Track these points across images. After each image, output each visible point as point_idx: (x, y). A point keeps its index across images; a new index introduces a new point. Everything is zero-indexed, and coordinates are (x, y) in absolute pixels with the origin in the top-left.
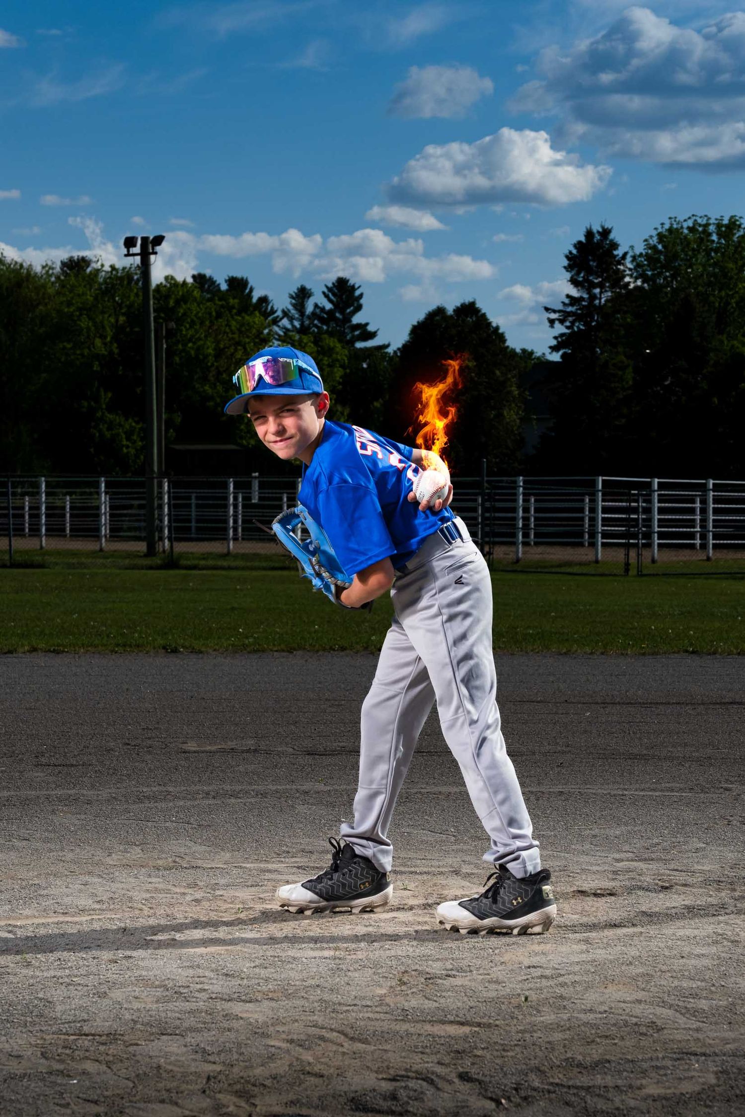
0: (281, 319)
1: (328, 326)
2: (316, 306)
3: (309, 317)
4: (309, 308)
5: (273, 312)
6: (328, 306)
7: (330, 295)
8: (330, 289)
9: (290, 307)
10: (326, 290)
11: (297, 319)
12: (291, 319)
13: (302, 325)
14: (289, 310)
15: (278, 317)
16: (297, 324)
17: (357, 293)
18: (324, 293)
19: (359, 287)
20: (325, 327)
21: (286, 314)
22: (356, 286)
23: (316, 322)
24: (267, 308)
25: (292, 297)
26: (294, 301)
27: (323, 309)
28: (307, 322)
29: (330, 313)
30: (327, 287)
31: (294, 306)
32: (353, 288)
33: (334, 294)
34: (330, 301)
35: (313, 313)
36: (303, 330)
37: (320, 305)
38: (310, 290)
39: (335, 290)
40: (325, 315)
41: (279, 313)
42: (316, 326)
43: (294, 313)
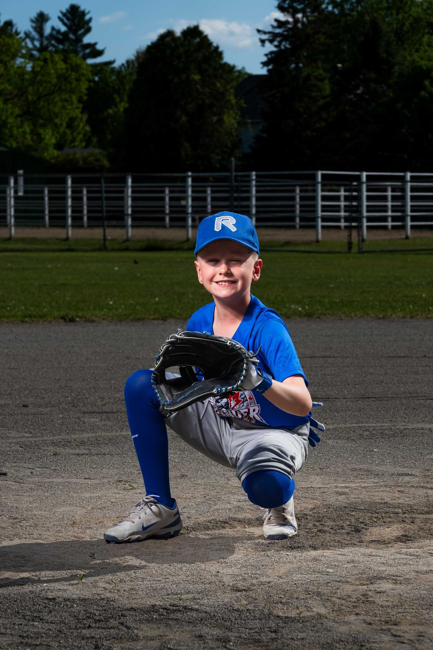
0: (24, 40)
1: (64, 45)
2: (53, 28)
3: (47, 38)
4: (47, 31)
5: (17, 33)
6: (63, 29)
7: (65, 20)
8: (64, 15)
9: (31, 30)
10: (60, 15)
11: (37, 40)
12: (32, 40)
13: (41, 44)
14: (30, 32)
15: (21, 38)
16: (37, 44)
17: (87, 17)
18: (59, 18)
19: (89, 12)
20: (61, 47)
21: (27, 35)
22: (86, 11)
23: (53, 42)
24: (12, 30)
25: (32, 21)
26: (34, 25)
27: (58, 32)
28: (45, 42)
29: (65, 34)
30: (62, 12)
31: (35, 29)
32: (83, 14)
33: (68, 19)
34: (65, 24)
35: (51, 35)
36: (42, 49)
37: (56, 28)
38: (48, 15)
39: (69, 15)
40: (61, 37)
41: (22, 35)
42: (53, 46)
43: (34, 34)
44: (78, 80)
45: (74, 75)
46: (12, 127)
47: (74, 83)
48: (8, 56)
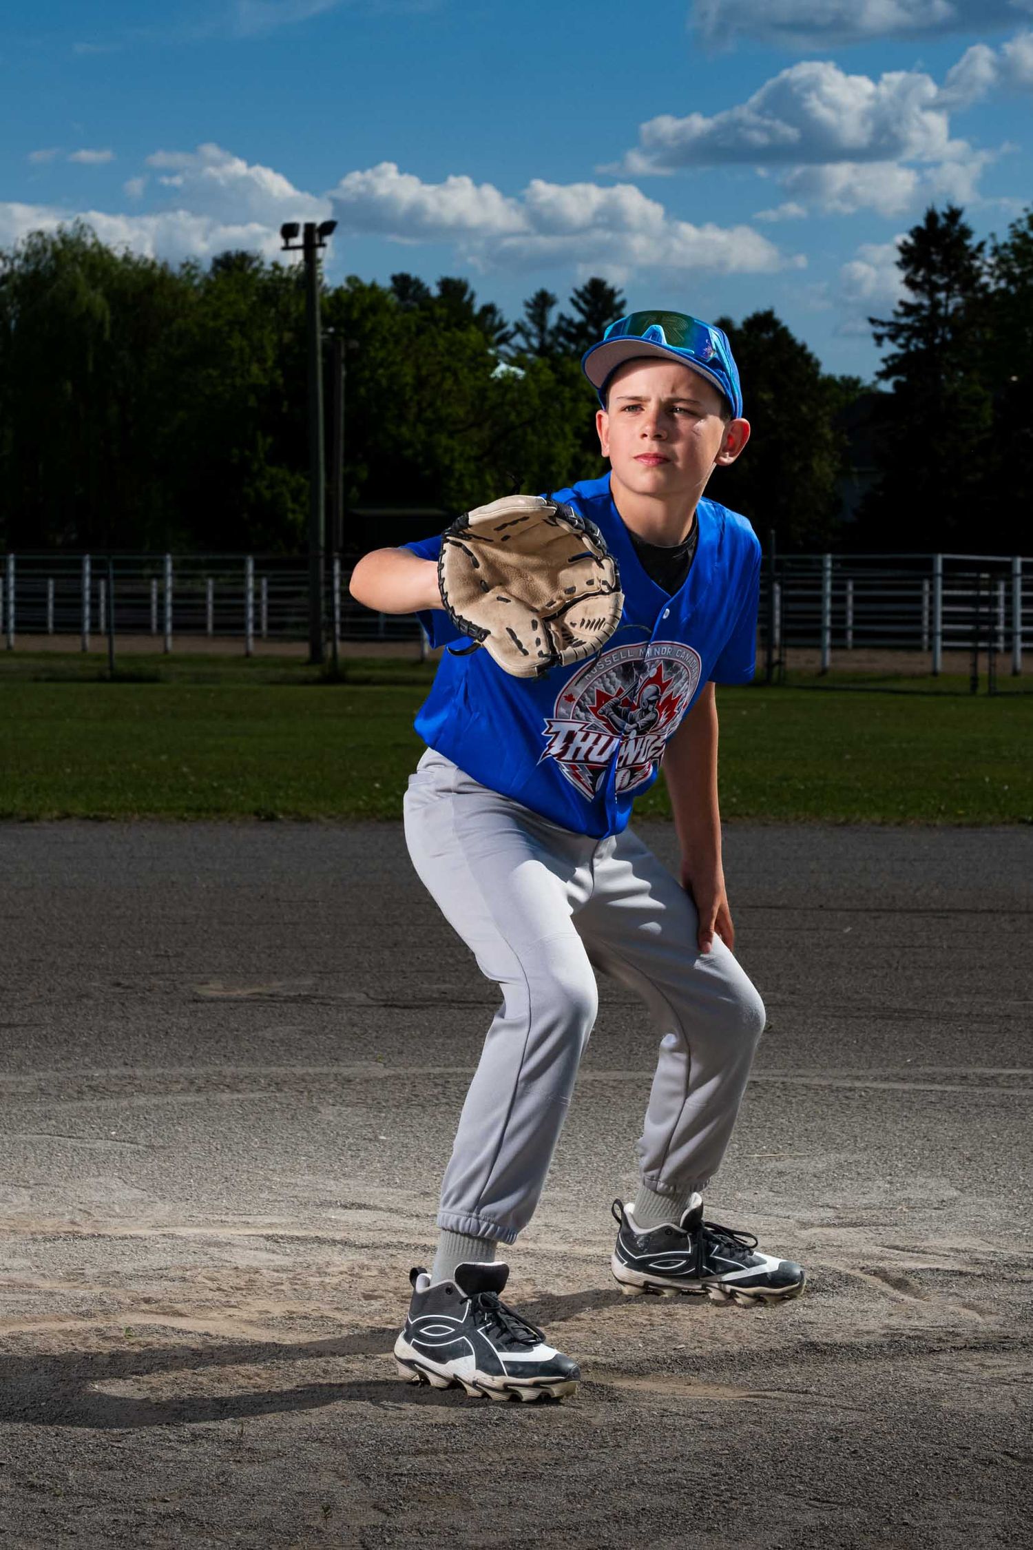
0: (513, 335)
1: (577, 345)
2: (562, 317)
3: (551, 333)
4: (552, 320)
5: (502, 325)
6: (578, 318)
7: (583, 305)
8: (580, 295)
9: (526, 319)
10: (574, 296)
11: (535, 336)
12: (527, 336)
13: (542, 343)
14: (524, 324)
15: (508, 333)
16: (535, 342)
17: (618, 300)
18: (572, 300)
19: (620, 292)
20: (573, 347)
21: (519, 328)
22: (617, 290)
23: (561, 339)
24: (493, 320)
25: (527, 305)
26: (530, 311)
27: (570, 322)
28: (548, 339)
29: (581, 327)
30: (576, 291)
31: (532, 317)
32: (612, 293)
33: (586, 302)
34: (581, 310)
35: (558, 329)
36: (543, 351)
37: (567, 316)
38: (553, 296)
39: (588, 296)
40: (573, 330)
41: (510, 328)
42: (561, 345)
43: (531, 327)
44: (575, 400)
45: (567, 393)
46: (462, 475)
47: (569, 406)
48: (460, 360)
